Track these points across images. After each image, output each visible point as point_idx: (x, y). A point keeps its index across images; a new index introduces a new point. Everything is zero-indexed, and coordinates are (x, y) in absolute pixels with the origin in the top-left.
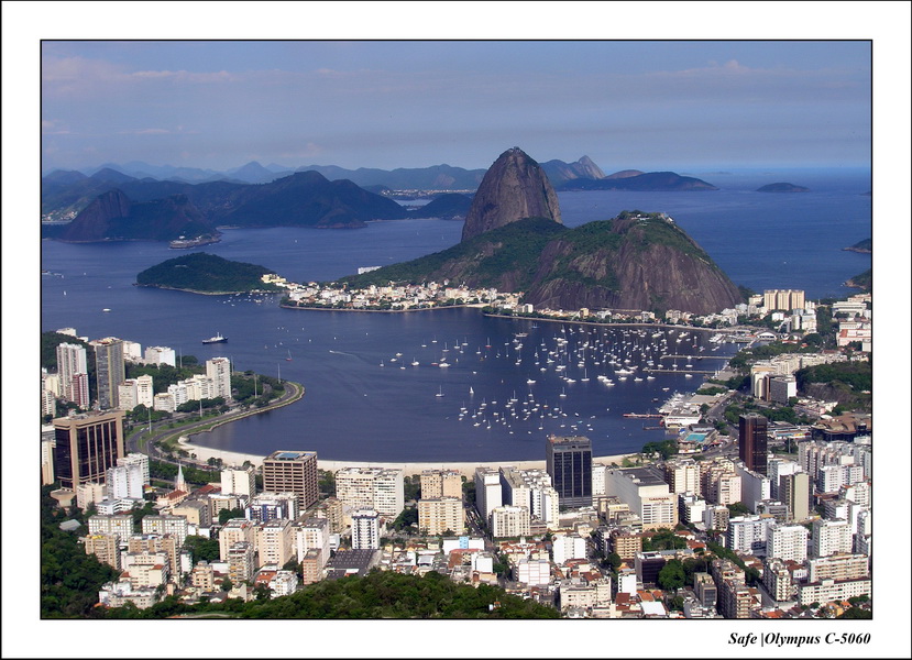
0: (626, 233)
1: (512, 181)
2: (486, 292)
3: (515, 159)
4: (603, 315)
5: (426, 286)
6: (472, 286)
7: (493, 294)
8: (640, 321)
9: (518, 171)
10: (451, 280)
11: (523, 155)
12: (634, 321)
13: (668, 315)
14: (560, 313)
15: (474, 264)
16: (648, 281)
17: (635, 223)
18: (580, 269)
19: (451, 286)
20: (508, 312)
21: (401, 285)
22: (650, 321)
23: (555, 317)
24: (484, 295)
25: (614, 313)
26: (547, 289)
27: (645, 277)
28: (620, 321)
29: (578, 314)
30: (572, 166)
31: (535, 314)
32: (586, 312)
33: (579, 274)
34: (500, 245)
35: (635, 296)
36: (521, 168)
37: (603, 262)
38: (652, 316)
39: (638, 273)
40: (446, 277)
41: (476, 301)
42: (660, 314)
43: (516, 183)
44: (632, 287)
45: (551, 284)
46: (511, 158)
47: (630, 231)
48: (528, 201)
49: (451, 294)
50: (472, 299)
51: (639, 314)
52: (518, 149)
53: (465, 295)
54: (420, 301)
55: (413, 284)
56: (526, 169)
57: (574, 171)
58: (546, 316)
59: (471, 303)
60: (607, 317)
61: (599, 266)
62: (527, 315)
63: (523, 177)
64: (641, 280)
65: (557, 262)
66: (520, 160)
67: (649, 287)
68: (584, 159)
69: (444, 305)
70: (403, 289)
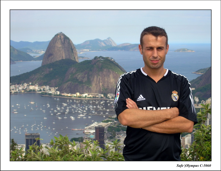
0: (95, 64)
1: (59, 45)
2: (45, 87)
3: (60, 37)
4: (84, 95)
5: (23, 85)
6: (40, 85)
7: (47, 88)
8: (98, 98)
9: (61, 41)
10: (32, 82)
11: (64, 35)
12: (96, 97)
13: (109, 95)
14: (69, 95)
15: (41, 76)
16: (101, 83)
17: (99, 61)
18: (78, 78)
19: (32, 85)
20: (50, 94)
21: (14, 84)
22: (102, 97)
23: (67, 96)
24: (44, 88)
25: (89, 95)
26: (65, 86)
27: (101, 81)
28: (90, 98)
29: (75, 95)
30: (103, 41)
31: (60, 95)
32: (78, 94)
33: (77, 80)
34: (52, 69)
35: (97, 88)
36: (63, 40)
37: (86, 76)
38: (102, 95)
39: (98, 80)
40: (30, 81)
41: (41, 90)
42: (106, 95)
43: (60, 46)
44: (96, 85)
45: (67, 84)
46: (59, 36)
47: (96, 64)
48: (65, 53)
49: (32, 88)
50: (39, 90)
51: (97, 95)
52: (61, 33)
53: (37, 88)
54: (19, 90)
55: (18, 84)
56: (64, 41)
57: (105, 43)
58: (64, 96)
59: (39, 91)
60: (86, 96)
61: (84, 77)
62: (57, 95)
63: (63, 43)
64: (99, 82)
65: (70, 76)
66: (62, 37)
67: (102, 85)
68: (109, 38)
69: (28, 92)
70: (14, 86)
